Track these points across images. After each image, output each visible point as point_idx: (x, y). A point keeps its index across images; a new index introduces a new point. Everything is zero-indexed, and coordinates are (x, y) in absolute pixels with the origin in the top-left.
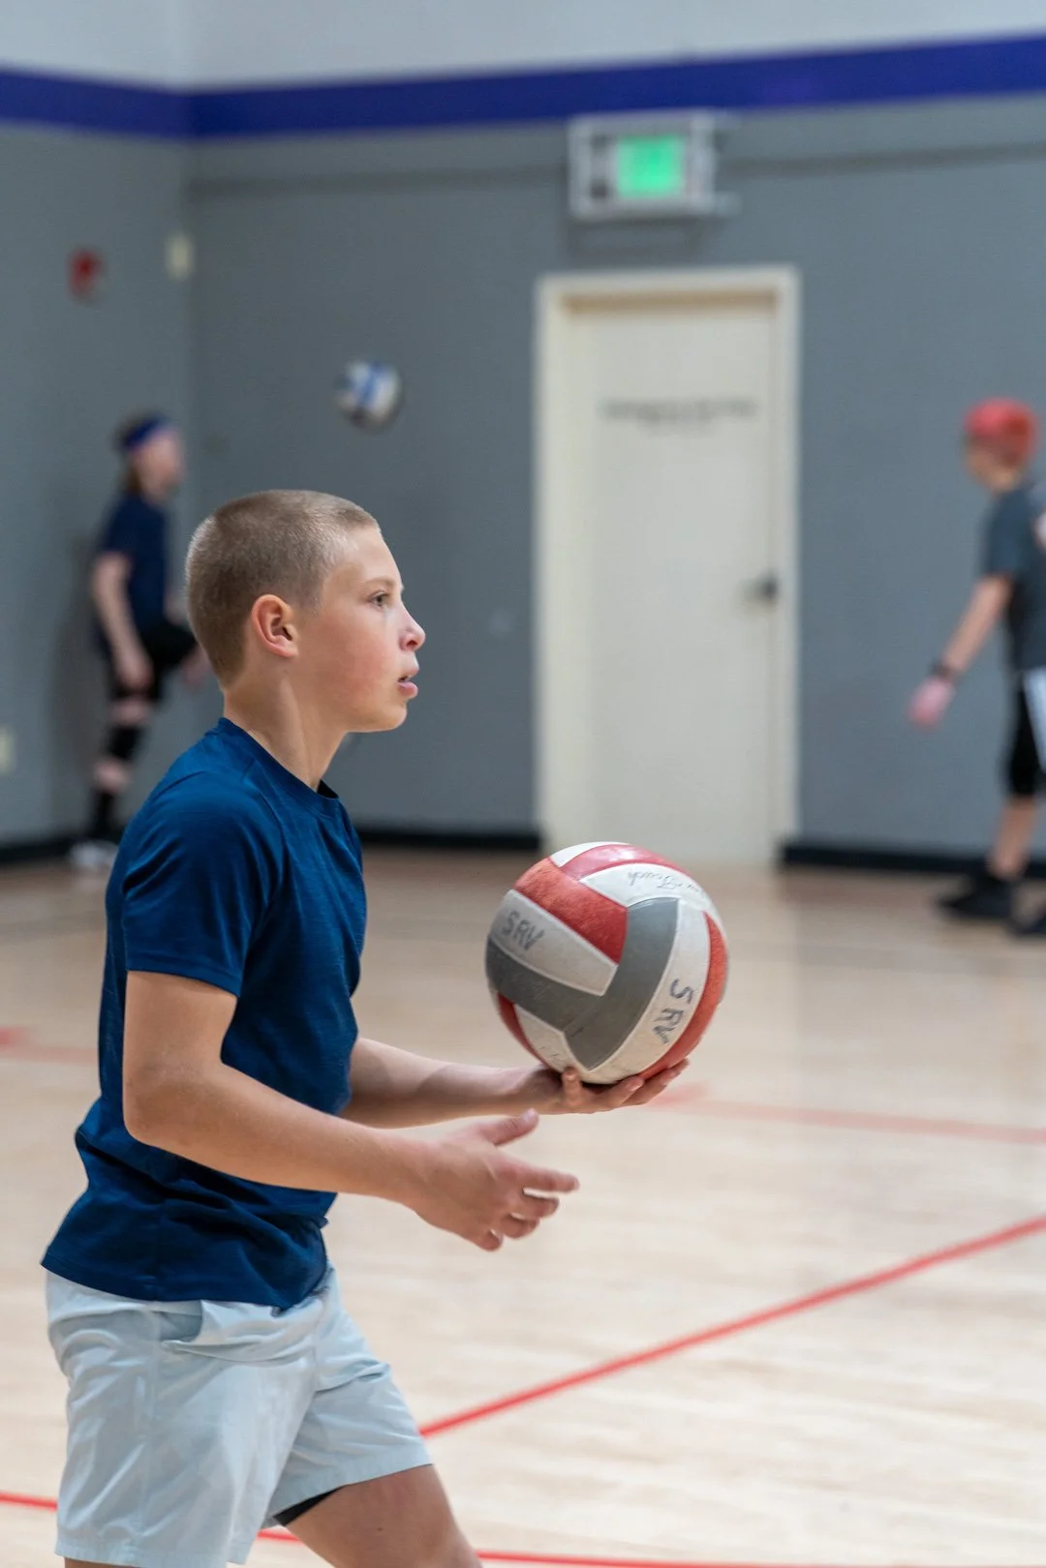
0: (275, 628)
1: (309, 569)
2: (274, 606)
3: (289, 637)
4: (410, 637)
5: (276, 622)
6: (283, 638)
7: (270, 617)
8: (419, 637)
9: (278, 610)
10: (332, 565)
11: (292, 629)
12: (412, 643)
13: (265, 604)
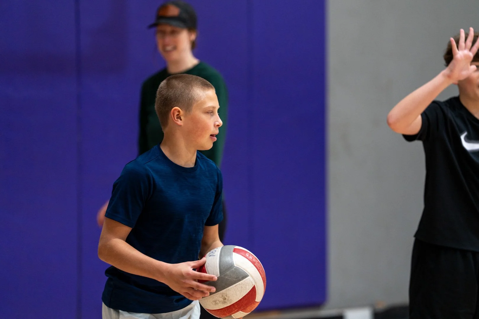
0: (177, 116)
1: (189, 101)
2: (178, 110)
3: (181, 120)
4: (217, 123)
5: (178, 115)
6: (179, 120)
7: (177, 113)
8: (220, 124)
9: (179, 112)
10: (196, 101)
11: (182, 118)
12: (218, 125)
13: (175, 110)
